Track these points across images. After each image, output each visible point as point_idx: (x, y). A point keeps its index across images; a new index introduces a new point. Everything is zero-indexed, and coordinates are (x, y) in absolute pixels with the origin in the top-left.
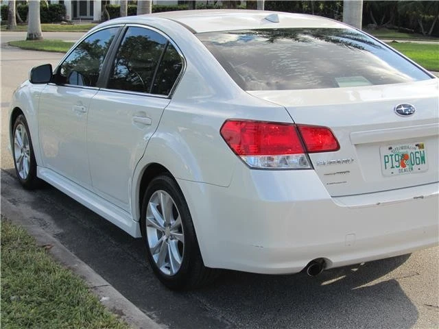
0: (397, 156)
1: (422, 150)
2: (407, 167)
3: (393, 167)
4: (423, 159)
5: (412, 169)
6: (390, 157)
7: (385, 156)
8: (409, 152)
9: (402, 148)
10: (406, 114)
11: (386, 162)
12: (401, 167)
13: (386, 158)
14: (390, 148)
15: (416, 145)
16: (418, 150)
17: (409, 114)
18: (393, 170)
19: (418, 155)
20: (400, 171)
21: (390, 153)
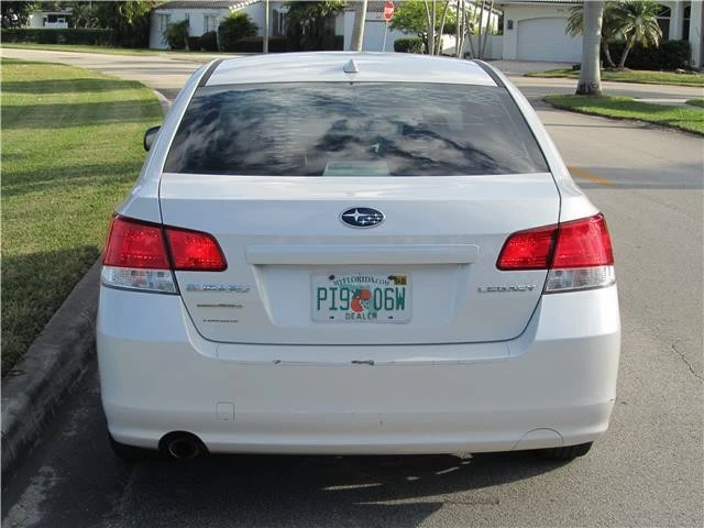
0: (345, 292)
1: (400, 287)
2: (366, 312)
3: (333, 308)
4: (401, 302)
5: (375, 315)
6: (330, 293)
7: (319, 289)
8: (372, 287)
9: (358, 279)
10: (361, 225)
11: (319, 299)
12: (351, 311)
13: (322, 292)
14: (332, 278)
15: (390, 278)
16: (392, 284)
17: (365, 225)
18: (333, 313)
19: (390, 294)
20: (349, 317)
21: (329, 284)
